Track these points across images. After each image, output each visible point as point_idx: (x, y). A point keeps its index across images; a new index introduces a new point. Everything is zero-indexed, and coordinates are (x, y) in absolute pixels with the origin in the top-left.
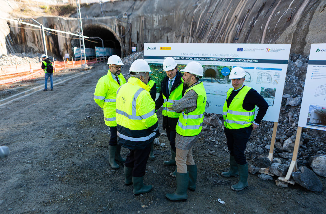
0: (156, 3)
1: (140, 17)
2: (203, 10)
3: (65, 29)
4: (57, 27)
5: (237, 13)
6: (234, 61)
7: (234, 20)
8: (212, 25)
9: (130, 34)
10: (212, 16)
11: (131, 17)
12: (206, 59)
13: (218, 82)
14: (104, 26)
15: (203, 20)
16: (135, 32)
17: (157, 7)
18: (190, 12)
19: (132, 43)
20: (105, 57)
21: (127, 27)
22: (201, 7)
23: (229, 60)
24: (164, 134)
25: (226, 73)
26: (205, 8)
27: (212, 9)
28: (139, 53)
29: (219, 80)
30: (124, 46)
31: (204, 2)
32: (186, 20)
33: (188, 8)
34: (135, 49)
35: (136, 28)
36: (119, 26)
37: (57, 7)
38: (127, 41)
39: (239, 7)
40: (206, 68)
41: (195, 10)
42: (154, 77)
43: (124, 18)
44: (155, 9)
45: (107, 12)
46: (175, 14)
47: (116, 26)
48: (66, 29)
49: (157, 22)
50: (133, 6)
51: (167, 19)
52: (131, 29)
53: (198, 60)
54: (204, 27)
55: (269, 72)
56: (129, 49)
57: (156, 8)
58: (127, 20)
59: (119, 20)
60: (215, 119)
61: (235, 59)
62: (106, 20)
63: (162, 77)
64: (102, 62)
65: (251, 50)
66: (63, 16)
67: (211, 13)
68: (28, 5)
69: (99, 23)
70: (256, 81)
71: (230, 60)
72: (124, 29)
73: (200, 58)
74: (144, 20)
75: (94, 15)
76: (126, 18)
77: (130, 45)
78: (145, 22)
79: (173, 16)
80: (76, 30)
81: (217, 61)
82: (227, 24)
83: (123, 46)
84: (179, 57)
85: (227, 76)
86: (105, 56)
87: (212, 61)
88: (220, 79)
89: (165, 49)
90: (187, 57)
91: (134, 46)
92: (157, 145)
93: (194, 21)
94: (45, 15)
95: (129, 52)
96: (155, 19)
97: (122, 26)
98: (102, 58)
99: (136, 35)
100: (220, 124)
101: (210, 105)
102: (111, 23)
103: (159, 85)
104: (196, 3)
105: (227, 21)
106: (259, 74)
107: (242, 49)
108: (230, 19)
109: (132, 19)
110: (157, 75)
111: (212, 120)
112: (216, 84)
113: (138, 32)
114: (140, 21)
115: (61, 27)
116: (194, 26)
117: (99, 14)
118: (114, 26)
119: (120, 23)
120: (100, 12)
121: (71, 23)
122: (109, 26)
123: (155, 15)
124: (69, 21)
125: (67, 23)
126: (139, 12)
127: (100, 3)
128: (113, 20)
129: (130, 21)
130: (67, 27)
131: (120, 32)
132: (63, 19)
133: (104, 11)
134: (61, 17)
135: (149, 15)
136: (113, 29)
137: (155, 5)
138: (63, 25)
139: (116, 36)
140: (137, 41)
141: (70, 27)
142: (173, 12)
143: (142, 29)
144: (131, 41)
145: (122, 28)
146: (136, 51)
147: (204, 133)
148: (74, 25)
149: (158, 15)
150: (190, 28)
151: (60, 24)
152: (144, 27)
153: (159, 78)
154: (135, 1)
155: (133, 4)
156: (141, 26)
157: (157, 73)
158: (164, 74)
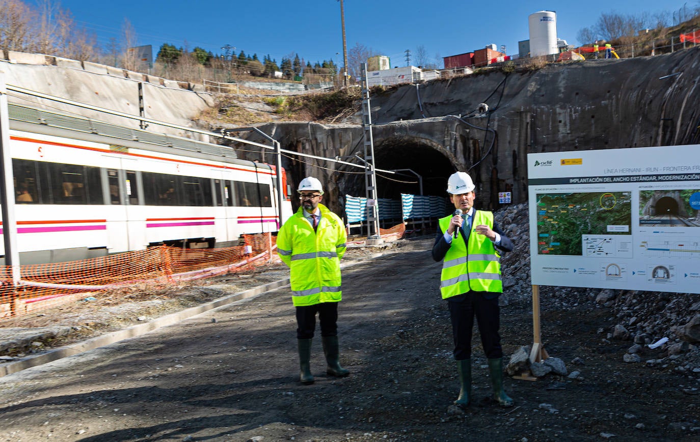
0: (562, 76)
1: (520, 113)
2: (689, 89)
3: (324, 151)
4: (304, 148)
9: (493, 159)
11: (496, 115)
12: (654, 178)
13: (685, 224)
14: (425, 140)
15: (690, 112)
16: (507, 153)
17: (565, 88)
18: (655, 96)
19: (498, 181)
20: (426, 221)
21: (486, 141)
22: (684, 81)
24: (578, 360)
26: (694, 82)
28: (518, 207)
29: (686, 220)
30: (479, 190)
31: (691, 68)
32: (645, 117)
33: (649, 85)
34: (507, 197)
35: (509, 142)
36: (465, 139)
37: (307, 98)
38: (484, 176)
40: (657, 196)
41: (670, 89)
42: (550, 221)
43: (477, 119)
44: (559, 92)
45: (432, 105)
46: (614, 102)
47: (456, 140)
48: (327, 153)
49: (565, 125)
50: (502, 87)
51: (593, 117)
52: (496, 146)
53: (639, 181)
54: (693, 132)
56: (491, 198)
57: (563, 90)
58: (485, 122)
59: (464, 124)
62: (431, 124)
63: (566, 220)
64: (417, 233)
66: (322, 122)
68: (237, 98)
69: (414, 134)
72: (477, 145)
73: (643, 176)
74: (531, 121)
75: (399, 114)
76: (482, 119)
77: (495, 187)
78: (533, 125)
79: (609, 108)
80: (352, 152)
81: (677, 180)
84: (599, 177)
86: (426, 219)
87: (669, 181)
88: (687, 218)
89: (571, 162)
90: (616, 177)
91: (506, 192)
93: (667, 118)
94: (277, 120)
95: (491, 206)
96: (561, 118)
97: (472, 139)
98: (417, 222)
99: (510, 160)
101: (672, 276)
102: (442, 132)
103: (560, 238)
104: (670, 73)
109: (499, 121)
110: (555, 217)
112: (680, 228)
113: (517, 153)
114: (520, 125)
115: (315, 147)
116: (669, 130)
117: (413, 110)
118: (451, 139)
119: (466, 131)
120: (415, 106)
121: (341, 137)
122: (439, 141)
123: (561, 108)
124: (336, 131)
125: (330, 137)
126: (517, 103)
127: (414, 85)
128: (450, 125)
129: (493, 126)
130: (331, 148)
131: (467, 154)
132: (321, 128)
133: (425, 103)
134: (317, 123)
135: (543, 108)
136: (448, 147)
137: (560, 82)
138: (319, 141)
139: (458, 165)
140: (512, 176)
141: (338, 146)
142: (610, 98)
143: (526, 144)
144: (497, 176)
145: (471, 145)
146: (512, 201)
147: (676, 357)
148: (349, 141)
149: (570, 108)
150: (657, 135)
151: (313, 139)
152: (531, 138)
153: (561, 224)
154: (507, 74)
155: (500, 83)
156: (523, 138)
157: (557, 212)
158: (571, 214)
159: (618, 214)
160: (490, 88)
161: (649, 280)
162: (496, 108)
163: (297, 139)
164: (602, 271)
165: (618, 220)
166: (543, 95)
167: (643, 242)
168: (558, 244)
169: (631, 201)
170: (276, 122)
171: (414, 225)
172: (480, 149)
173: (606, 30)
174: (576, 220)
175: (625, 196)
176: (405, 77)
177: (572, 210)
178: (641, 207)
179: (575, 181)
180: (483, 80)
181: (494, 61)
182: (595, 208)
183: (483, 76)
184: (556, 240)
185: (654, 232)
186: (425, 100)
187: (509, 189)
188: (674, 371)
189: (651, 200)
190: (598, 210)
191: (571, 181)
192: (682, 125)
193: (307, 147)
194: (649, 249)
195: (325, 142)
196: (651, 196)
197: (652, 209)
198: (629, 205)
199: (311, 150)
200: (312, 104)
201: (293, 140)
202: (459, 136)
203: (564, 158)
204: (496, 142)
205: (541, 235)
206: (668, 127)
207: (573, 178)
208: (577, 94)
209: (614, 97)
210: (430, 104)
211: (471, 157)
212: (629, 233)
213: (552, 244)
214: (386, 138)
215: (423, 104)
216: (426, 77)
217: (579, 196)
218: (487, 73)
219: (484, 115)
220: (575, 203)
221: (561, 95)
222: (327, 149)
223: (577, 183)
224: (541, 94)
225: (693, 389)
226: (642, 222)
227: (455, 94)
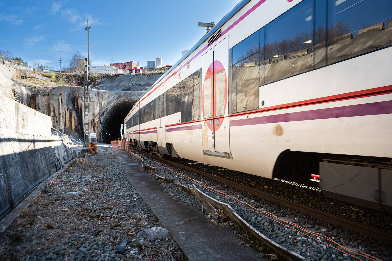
45: (140, 85)
48: (95, 103)
80: (109, 104)
120: (131, 85)
121: (102, 96)
124: (100, 92)
125: (97, 95)
127: (127, 75)
130: (97, 100)
132: (92, 91)
138: (91, 97)
141: (101, 100)
148: (106, 99)
186: (135, 82)
195: (94, 98)
201: (76, 95)
227: (151, 81)
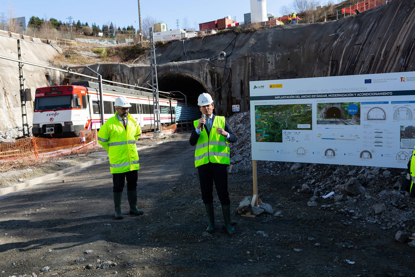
0: (270, 35)
1: (245, 58)
2: (347, 42)
3: (128, 80)
4: (116, 79)
5: (400, 42)
6: (361, 96)
7: (396, 52)
8: (363, 62)
9: (229, 85)
10: (362, 49)
11: (230, 59)
12: (326, 96)
13: (345, 123)
14: (188, 74)
15: (348, 56)
16: (237, 81)
17: (272, 42)
18: (327, 46)
19: (232, 98)
20: (189, 123)
21: (225, 74)
22: (344, 37)
23: (355, 95)
24: (280, 205)
25: (354, 111)
26: (350, 38)
27: (362, 39)
28: (244, 114)
29: (345, 121)
30: (220, 103)
31: (348, 29)
32: (320, 59)
33: (323, 40)
34: (237, 108)
35: (239, 75)
36: (212, 73)
37: (117, 49)
38: (224, 95)
39: (402, 33)
40: (327, 106)
41: (336, 42)
42: (263, 122)
43: (219, 61)
44: (269, 44)
45: (192, 52)
46: (301, 50)
47: (206, 74)
48: (130, 81)
49: (272, 64)
50: (234, 42)
51: (289, 59)
52: (230, 77)
53: (317, 98)
54: (349, 68)
55: (407, 105)
56: (227, 109)
57: (271, 43)
58: (224, 63)
59: (211, 64)
60: (354, 184)
61: (363, 93)
62: (192, 64)
63: (273, 121)
64: (183, 129)
65: (382, 81)
66: (127, 63)
67: (360, 44)
68: (76, 49)
69: (181, 70)
70: (393, 118)
71: (357, 95)
72: (219, 77)
73: (319, 94)
74: (252, 62)
75: (173, 58)
76: (222, 61)
77: (230, 102)
78: (253, 64)
79: (299, 54)
81: (340, 97)
82: (385, 60)
83: (218, 104)
84: (293, 95)
85: (355, 115)
87: (335, 97)
88: (346, 119)
89: (275, 86)
90: (303, 95)
91: (237, 105)
92: (269, 214)
93: (334, 59)
94: (100, 62)
95: (228, 113)
96: (270, 60)
97: (216, 73)
98: (184, 123)
99: (239, 86)
100: (362, 191)
101: (337, 154)
102: (199, 69)
103: (269, 132)
104: (335, 32)
105: (385, 55)
106: (396, 109)
107: (370, 80)
108: (390, 52)
109: (232, 62)
110: (266, 119)
111: (350, 185)
112: (341, 126)
113: (243, 81)
114: (245, 65)
115: (122, 78)
116: (335, 67)
117: (181, 56)
118: (204, 73)
119: (213, 69)
120: (182, 53)
121: (138, 72)
122: (197, 74)
123: (270, 54)
124: (135, 68)
125: (131, 72)
126: (243, 51)
127: (182, 41)
128: (203, 65)
129: (229, 65)
130: (132, 78)
131: (213, 82)
132: (126, 67)
133: (188, 52)
134: (124, 63)
135: (259, 54)
136: (202, 78)
137: (269, 38)
138: (125, 74)
139: (208, 89)
140: (240, 95)
141: (136, 77)
142: (299, 48)
143: (248, 76)
144: (231, 95)
145: (216, 77)
146: (240, 110)
147: (339, 203)
148: (142, 75)
149: (275, 54)
150: (328, 70)
151: (121, 73)
152: (251, 72)
153: (270, 123)
154: (237, 34)
155: (233, 39)
156: (247, 72)
157: (267, 117)
158: (276, 117)
159: (303, 118)
160: (227, 42)
161: (323, 157)
162: (231, 54)
163: (112, 73)
164: (294, 152)
165: (304, 121)
166: (259, 46)
167: (319, 134)
168: (268, 135)
169: (312, 109)
170: (99, 63)
171: (182, 125)
172: (221, 79)
173: (297, 6)
174: (279, 121)
175: (308, 106)
176: (176, 35)
177: (276, 115)
178: (318, 113)
179: (278, 97)
180: (223, 37)
181: (229, 26)
182: (290, 114)
183: (223, 34)
184: (266, 133)
185: (326, 128)
186: (188, 50)
187: (238, 103)
188: (338, 212)
189: (324, 109)
190: (292, 115)
191: (276, 98)
192: (343, 64)
193: (118, 78)
194: (322, 139)
195: (128, 75)
196: (324, 107)
197: (325, 114)
198: (310, 112)
199: (120, 80)
200: (121, 52)
201: (109, 74)
202: (208, 71)
203: (271, 84)
204: (230, 75)
205: (257, 130)
206: (334, 65)
207: (277, 96)
208: (279, 45)
209: (302, 47)
210: (191, 52)
211: (215, 84)
212: (311, 129)
213: (264, 135)
214: (165, 73)
215: (186, 52)
216: (189, 36)
217: (281, 107)
218: (225, 33)
219: (223, 59)
220: (278, 111)
221: (270, 46)
222: (130, 79)
223: (279, 99)
224: (258, 45)
225: (350, 223)
226: (318, 122)
227: (206, 46)
